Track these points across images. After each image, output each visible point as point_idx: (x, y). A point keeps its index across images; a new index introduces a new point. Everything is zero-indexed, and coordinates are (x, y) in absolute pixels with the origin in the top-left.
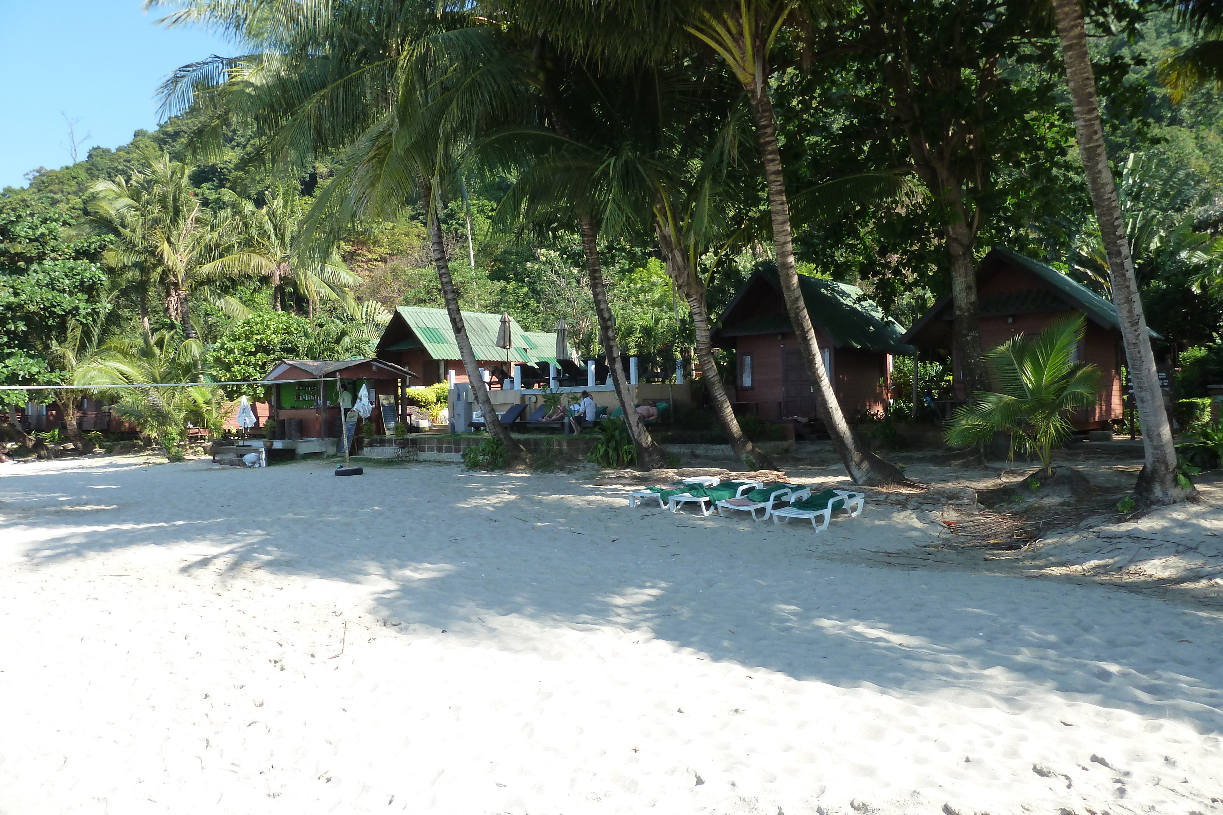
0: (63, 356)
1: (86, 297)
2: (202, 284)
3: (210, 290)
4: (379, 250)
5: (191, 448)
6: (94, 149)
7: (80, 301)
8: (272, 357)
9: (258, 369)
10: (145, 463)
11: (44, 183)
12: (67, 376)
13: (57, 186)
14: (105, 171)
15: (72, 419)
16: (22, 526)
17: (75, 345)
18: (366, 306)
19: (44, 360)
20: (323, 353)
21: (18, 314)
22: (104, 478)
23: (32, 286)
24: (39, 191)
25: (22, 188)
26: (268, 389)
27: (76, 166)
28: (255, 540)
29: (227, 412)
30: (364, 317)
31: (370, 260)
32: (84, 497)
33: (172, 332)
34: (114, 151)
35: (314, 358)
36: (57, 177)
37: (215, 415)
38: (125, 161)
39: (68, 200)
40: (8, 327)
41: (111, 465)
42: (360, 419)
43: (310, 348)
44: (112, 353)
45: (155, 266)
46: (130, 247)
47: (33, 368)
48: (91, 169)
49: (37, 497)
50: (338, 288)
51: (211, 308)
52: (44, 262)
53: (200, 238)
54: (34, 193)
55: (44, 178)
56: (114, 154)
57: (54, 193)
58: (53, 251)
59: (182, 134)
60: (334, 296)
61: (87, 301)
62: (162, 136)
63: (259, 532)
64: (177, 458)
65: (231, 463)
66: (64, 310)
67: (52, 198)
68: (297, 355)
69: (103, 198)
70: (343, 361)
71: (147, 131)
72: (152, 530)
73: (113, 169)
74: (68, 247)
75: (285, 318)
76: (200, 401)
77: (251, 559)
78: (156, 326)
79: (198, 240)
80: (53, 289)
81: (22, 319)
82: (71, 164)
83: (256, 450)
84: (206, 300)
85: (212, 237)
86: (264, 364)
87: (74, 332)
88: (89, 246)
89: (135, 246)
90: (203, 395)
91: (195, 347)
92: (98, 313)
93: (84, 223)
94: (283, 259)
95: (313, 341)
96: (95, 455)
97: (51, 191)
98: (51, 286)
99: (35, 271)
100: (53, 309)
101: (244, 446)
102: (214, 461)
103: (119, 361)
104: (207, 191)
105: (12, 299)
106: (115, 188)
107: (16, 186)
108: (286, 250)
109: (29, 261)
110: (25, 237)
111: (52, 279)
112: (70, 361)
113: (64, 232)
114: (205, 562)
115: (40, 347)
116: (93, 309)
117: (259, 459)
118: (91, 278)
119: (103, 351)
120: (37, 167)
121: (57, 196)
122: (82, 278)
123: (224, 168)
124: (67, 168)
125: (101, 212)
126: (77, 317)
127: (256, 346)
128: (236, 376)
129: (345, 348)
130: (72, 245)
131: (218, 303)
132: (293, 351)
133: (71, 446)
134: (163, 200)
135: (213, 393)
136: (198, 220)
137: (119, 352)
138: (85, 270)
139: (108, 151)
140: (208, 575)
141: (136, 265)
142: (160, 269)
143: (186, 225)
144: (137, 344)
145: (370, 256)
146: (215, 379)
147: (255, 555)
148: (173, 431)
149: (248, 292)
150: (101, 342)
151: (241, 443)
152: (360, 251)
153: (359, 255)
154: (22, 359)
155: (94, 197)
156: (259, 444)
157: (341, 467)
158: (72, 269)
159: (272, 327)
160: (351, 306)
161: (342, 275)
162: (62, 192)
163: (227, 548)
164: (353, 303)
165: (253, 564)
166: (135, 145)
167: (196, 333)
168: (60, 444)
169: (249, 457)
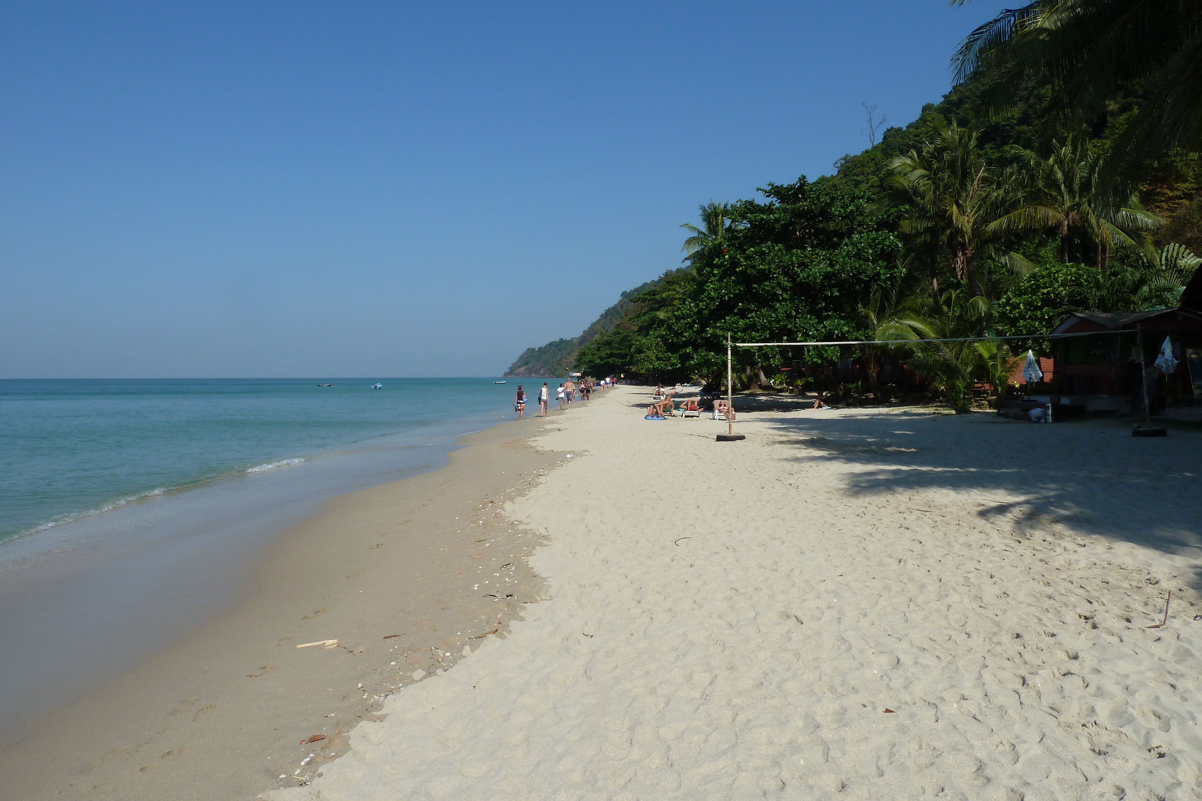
0: (867, 316)
1: (886, 263)
2: (986, 242)
3: (994, 248)
4: (1182, 186)
5: (976, 401)
6: (888, 130)
7: (880, 268)
8: (1060, 310)
9: (1044, 323)
10: (934, 413)
11: (849, 168)
12: (870, 334)
13: (859, 169)
14: (897, 149)
15: (873, 371)
16: (842, 460)
17: (876, 307)
18: (1166, 249)
19: (852, 320)
20: (1117, 304)
21: (833, 282)
22: (902, 425)
23: (844, 258)
24: (845, 176)
25: (832, 175)
26: (1054, 343)
27: (875, 148)
28: (1052, 493)
29: (1011, 367)
30: (1163, 262)
31: (1171, 198)
32: (887, 440)
33: (958, 291)
34: (905, 129)
35: (1105, 310)
36: (859, 162)
37: (999, 368)
38: (915, 136)
39: (868, 180)
40: (826, 293)
41: (905, 414)
42: (1162, 376)
43: (1102, 299)
44: (907, 312)
45: (944, 230)
46: (923, 214)
47: (845, 328)
48: (886, 149)
49: (851, 437)
50: (1135, 232)
51: (995, 266)
52: (853, 236)
53: (987, 197)
54: (841, 178)
55: (849, 164)
56: (905, 132)
57: (857, 176)
58: (859, 225)
59: (966, 100)
60: (1130, 242)
61: (886, 267)
62: (947, 106)
63: (1053, 486)
64: (962, 410)
65: (1017, 418)
66: (868, 277)
67: (855, 180)
68: (1087, 308)
69: (899, 173)
70: (1141, 311)
71: (933, 104)
72: (949, 474)
73: (905, 145)
74: (871, 220)
75: (1073, 270)
76: (986, 355)
77: (1049, 512)
78: (943, 286)
79: (984, 200)
80: (860, 259)
81: (835, 286)
82: (869, 147)
83: (1043, 406)
84: (990, 257)
85: (997, 194)
86: (1051, 318)
87: (875, 295)
88: (888, 218)
89: (927, 212)
90: (988, 350)
91: (982, 305)
92: (895, 277)
93: (883, 198)
94: (1072, 208)
95: (1104, 292)
96: (891, 405)
97: (855, 175)
98: (858, 256)
99: (846, 245)
100: (859, 276)
101: (1029, 401)
102: (998, 414)
103: (914, 320)
104: (990, 151)
105: (829, 269)
106: (909, 161)
107: (828, 175)
108: (1074, 198)
109: (841, 236)
110: (839, 216)
111: (859, 250)
112: (872, 321)
113: (868, 207)
114: (1002, 509)
115: (848, 310)
116: (891, 274)
117: (1045, 414)
118: (890, 246)
119: (899, 311)
120: (843, 156)
121: (859, 178)
122: (883, 247)
123: (1007, 125)
124: (867, 152)
125: (896, 185)
126: (878, 282)
127: (1042, 300)
128: (1021, 331)
129: (1143, 297)
130: (874, 218)
131: (1003, 260)
132: (1083, 303)
133: (872, 396)
134: (952, 165)
135: (999, 347)
136: (984, 180)
137: (912, 311)
138: (885, 239)
139: (900, 129)
140: (1005, 522)
141: (927, 230)
142: (948, 232)
143: (974, 187)
144: (928, 303)
145: (1171, 194)
146: (999, 333)
147: (1052, 508)
148: (960, 384)
149: (1032, 246)
150: (898, 303)
151: (1026, 398)
152: (1159, 190)
153: (1158, 194)
154: (836, 320)
155: (891, 173)
156: (1045, 399)
157: (1139, 427)
158: (874, 239)
159: (1060, 279)
160: (1149, 250)
161: (1139, 217)
162: (863, 174)
163: (1021, 498)
164: (1152, 248)
165: (1051, 517)
166: (923, 120)
167: (980, 291)
168: (863, 395)
169: (1036, 412)
